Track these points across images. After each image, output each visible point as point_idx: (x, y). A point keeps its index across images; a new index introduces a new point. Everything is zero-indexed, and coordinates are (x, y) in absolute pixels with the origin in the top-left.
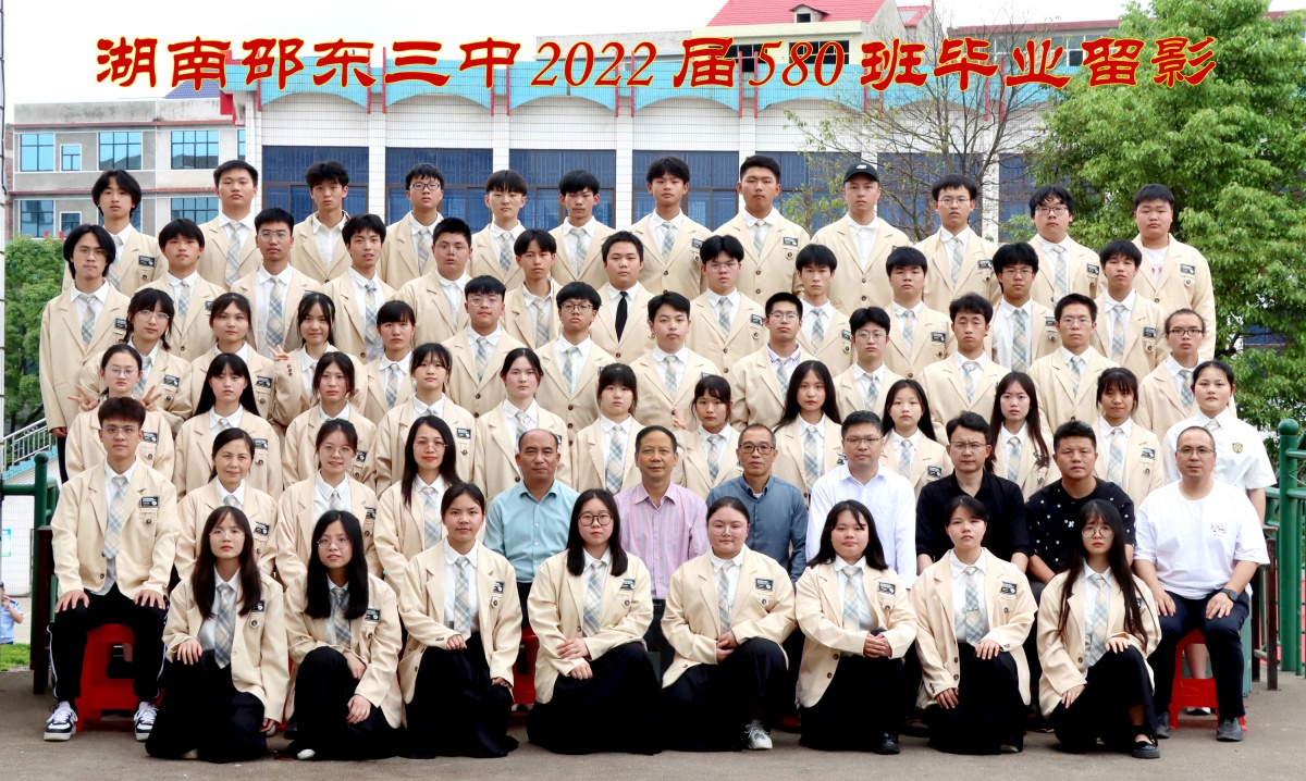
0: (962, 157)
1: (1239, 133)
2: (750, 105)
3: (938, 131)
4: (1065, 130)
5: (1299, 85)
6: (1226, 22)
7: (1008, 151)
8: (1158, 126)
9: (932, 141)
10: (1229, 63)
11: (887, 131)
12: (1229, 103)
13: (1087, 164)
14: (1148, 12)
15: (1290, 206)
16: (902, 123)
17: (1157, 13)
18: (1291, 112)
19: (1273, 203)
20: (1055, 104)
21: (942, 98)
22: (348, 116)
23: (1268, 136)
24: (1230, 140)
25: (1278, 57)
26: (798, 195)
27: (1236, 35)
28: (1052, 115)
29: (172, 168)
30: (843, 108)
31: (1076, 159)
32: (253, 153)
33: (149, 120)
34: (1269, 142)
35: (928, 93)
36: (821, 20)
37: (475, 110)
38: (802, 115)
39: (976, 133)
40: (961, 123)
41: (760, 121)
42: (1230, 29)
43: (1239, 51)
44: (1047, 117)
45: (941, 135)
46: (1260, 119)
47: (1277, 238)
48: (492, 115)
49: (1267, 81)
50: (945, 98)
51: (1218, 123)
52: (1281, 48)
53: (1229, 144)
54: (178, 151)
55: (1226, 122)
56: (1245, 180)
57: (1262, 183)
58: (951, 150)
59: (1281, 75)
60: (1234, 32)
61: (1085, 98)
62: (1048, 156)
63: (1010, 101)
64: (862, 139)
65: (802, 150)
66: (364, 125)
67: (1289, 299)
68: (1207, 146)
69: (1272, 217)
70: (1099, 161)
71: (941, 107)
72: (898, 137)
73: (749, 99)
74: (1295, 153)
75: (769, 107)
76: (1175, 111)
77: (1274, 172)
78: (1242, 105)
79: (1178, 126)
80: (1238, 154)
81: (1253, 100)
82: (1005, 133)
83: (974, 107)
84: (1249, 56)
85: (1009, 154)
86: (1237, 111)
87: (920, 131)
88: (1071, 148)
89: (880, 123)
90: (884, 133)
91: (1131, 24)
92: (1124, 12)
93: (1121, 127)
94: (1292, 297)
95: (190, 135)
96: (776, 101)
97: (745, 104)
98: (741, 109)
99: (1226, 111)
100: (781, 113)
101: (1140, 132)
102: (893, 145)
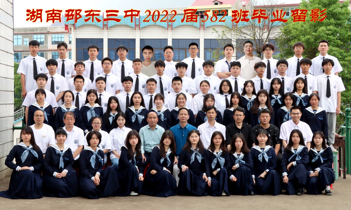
0: (259, 40)
1: (332, 33)
2: (203, 27)
3: (253, 33)
4: (286, 33)
5: (348, 20)
6: (328, 4)
7: (271, 38)
8: (310, 31)
9: (251, 36)
10: (329, 15)
11: (240, 33)
12: (329, 25)
13: (292, 42)
14: (308, 2)
15: (345, 52)
16: (243, 31)
17: (310, 2)
18: (346, 27)
19: (341, 51)
20: (283, 26)
21: (254, 25)
22: (98, 30)
23: (340, 34)
24: (329, 35)
25: (342, 13)
26: (216, 50)
27: (331, 7)
28: (282, 28)
29: (52, 44)
30: (228, 27)
31: (289, 40)
32: (73, 40)
33: (46, 32)
34: (340, 35)
35: (250, 23)
36: (221, 4)
37: (131, 29)
38: (217, 29)
39: (263, 34)
40: (259, 31)
41: (205, 31)
42: (329, 6)
43: (332, 11)
44: (281, 29)
45: (253, 34)
46: (337, 29)
47: (342, 61)
48: (135, 30)
49: (339, 19)
50: (254, 24)
51: (326, 31)
52: (343, 10)
53: (329, 36)
54: (53, 40)
55: (328, 30)
56: (333, 45)
57: (338, 46)
58: (256, 38)
59: (343, 18)
60: (330, 6)
61: (291, 24)
62: (281, 40)
63: (272, 25)
64: (232, 35)
65: (217, 38)
66: (102, 33)
67: (345, 77)
68: (323, 37)
69: (341, 55)
70: (295, 41)
71: (253, 27)
72: (242, 35)
73: (202, 25)
74: (347, 38)
75: (208, 27)
76: (315, 28)
77: (341, 43)
78: (333, 26)
79: (315, 31)
80: (331, 39)
81: (335, 25)
82: (270, 33)
83: (262, 27)
84: (334, 13)
85: (271, 39)
86: (331, 27)
87: (248, 33)
88: (287, 37)
89: (237, 31)
90: (239, 34)
91: (303, 5)
92: (301, 1)
93: (300, 32)
94: (346, 76)
95: (57, 36)
96: (209, 26)
97: (201, 27)
98: (200, 28)
99: (328, 27)
100: (211, 29)
101: (306, 33)
102: (241, 37)
